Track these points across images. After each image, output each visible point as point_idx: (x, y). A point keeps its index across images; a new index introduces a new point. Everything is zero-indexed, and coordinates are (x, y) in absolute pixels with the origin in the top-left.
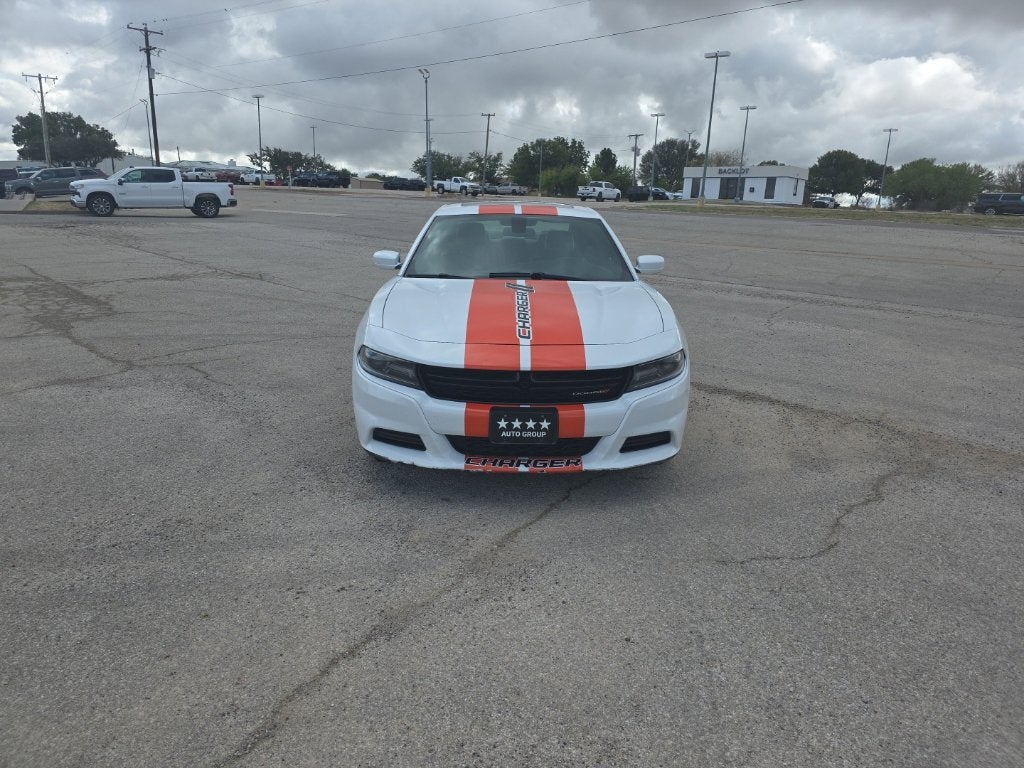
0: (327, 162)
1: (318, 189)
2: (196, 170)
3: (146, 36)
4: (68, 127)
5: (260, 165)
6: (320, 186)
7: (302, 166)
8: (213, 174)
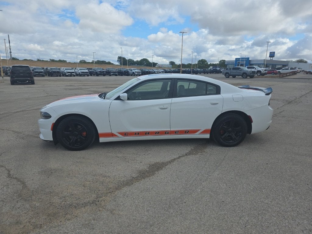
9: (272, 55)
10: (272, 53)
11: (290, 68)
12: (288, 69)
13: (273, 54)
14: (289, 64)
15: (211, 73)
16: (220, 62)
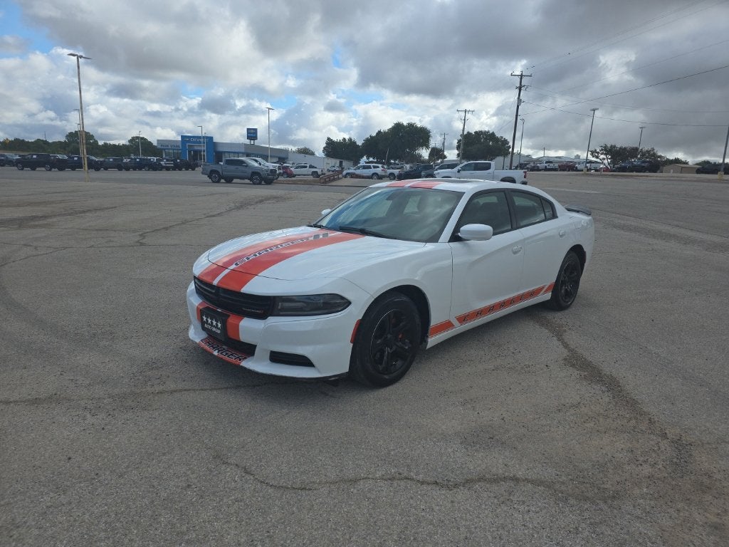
0: (659, 154)
1: (635, 173)
2: (546, 163)
3: (521, 79)
4: (486, 139)
5: (597, 157)
6: (637, 172)
7: (636, 157)
8: (556, 165)
9: (252, 134)
10: (252, 131)
11: (308, 165)
12: (306, 167)
13: (254, 133)
14: (290, 156)
15: (134, 169)
16: (130, 141)
